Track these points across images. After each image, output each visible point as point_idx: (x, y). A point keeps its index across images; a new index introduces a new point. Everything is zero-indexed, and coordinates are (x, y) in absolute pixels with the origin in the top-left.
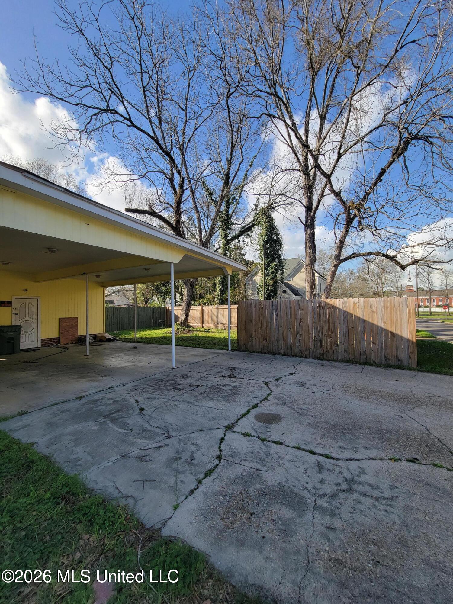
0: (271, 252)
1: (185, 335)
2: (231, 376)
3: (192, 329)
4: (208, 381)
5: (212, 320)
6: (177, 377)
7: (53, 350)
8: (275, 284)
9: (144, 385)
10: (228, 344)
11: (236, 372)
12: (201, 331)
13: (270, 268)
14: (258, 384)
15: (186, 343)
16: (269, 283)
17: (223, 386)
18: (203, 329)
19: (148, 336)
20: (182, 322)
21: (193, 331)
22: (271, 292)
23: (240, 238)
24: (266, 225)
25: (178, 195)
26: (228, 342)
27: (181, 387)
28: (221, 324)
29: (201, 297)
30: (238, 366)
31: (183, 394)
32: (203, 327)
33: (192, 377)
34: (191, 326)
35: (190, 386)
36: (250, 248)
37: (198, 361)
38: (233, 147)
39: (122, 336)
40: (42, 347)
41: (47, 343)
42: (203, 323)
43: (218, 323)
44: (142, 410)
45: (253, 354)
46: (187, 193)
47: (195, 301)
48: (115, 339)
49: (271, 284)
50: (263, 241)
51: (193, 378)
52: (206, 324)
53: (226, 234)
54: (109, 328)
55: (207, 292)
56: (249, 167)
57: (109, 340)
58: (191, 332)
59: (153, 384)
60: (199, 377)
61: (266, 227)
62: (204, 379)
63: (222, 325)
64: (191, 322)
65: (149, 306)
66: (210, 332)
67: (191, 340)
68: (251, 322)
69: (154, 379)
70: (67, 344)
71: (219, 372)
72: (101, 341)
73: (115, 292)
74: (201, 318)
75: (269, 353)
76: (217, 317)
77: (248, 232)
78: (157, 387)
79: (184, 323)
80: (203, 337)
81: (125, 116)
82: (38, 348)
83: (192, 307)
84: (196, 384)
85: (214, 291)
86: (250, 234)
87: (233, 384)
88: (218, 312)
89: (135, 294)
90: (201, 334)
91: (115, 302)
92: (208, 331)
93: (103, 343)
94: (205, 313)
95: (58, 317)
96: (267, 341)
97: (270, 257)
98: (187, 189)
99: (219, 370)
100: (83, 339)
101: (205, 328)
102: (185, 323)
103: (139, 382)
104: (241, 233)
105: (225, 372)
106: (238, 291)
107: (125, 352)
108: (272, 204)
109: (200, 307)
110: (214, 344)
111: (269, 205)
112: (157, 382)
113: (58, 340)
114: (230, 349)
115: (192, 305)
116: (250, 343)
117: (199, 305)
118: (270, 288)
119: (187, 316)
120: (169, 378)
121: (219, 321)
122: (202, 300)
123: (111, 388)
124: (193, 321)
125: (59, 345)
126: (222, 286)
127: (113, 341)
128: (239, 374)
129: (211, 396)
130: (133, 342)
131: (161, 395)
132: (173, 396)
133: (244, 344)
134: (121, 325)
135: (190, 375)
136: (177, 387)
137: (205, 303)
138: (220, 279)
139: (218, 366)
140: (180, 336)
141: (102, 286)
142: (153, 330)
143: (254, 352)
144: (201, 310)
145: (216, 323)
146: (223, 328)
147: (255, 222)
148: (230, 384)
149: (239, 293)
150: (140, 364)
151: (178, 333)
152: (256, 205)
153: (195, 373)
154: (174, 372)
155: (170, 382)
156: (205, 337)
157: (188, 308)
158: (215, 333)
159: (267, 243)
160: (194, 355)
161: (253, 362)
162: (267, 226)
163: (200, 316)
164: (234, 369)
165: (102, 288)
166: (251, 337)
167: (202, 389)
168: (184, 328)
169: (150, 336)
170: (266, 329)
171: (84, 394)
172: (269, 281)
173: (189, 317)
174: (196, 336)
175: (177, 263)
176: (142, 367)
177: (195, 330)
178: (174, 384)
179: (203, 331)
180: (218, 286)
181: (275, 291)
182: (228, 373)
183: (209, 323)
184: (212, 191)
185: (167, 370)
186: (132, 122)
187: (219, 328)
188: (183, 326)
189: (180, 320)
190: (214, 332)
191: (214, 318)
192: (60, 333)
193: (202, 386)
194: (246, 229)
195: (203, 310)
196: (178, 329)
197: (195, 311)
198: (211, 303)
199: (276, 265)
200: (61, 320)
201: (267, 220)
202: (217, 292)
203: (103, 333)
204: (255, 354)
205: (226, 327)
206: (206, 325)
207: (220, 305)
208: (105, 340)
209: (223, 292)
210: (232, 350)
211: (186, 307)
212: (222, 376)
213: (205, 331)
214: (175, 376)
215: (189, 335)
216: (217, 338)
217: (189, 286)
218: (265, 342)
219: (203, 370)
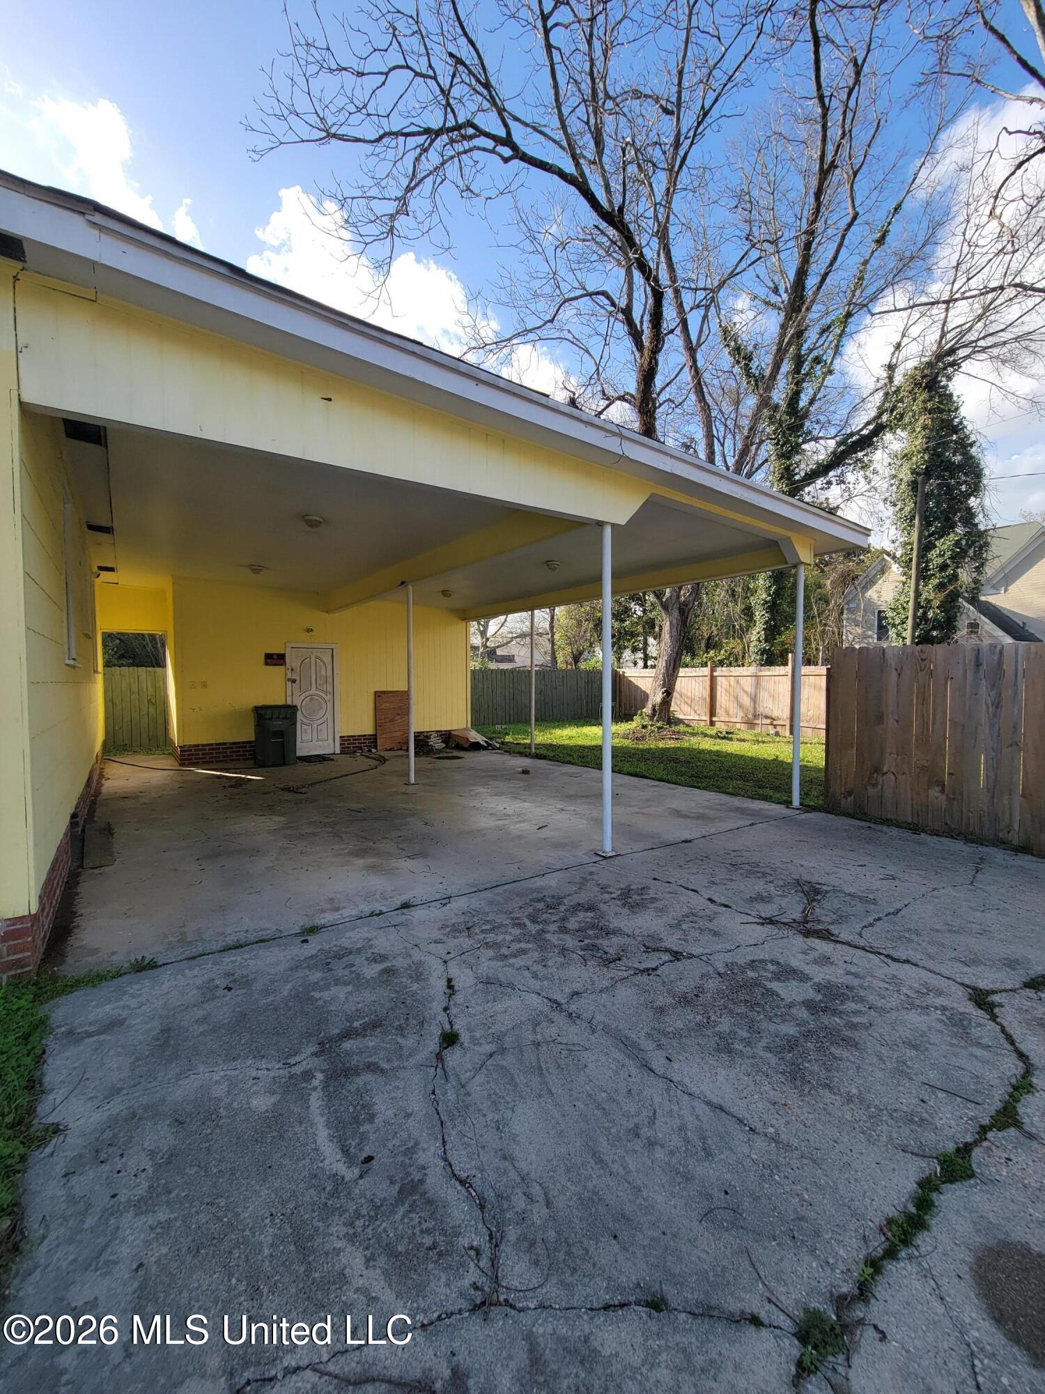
0: (938, 504)
1: (661, 745)
2: (808, 929)
3: (682, 728)
4: (716, 934)
5: (741, 706)
6: (607, 896)
7: (360, 762)
8: (950, 604)
9: (499, 912)
10: (790, 788)
11: (827, 905)
12: (706, 735)
13: (933, 554)
14: (940, 993)
15: (660, 771)
16: (928, 601)
17: (777, 977)
18: (713, 732)
19: (566, 742)
20: (654, 710)
21: (684, 734)
22: (934, 628)
23: (832, 473)
24: (924, 419)
25: (646, 352)
26: (790, 777)
27: (611, 945)
28: (767, 717)
29: (711, 644)
30: (832, 880)
31: (615, 982)
32: (712, 723)
33: (659, 905)
34: (680, 721)
35: (648, 949)
36: (862, 504)
37: (687, 836)
38: (825, 172)
39: (508, 739)
40: (342, 753)
41: (352, 745)
42: (712, 713)
43: (756, 716)
44: (450, 1039)
45: (885, 828)
46: (674, 344)
47: (694, 656)
48: (489, 745)
49: (936, 603)
50: (913, 472)
51: (662, 910)
52: (721, 715)
53: (787, 469)
54: (480, 716)
55: (727, 633)
56: (874, 245)
57: (476, 747)
58: (678, 736)
59: (523, 915)
60: (686, 911)
61: (924, 428)
62: (701, 923)
63: (768, 721)
64: (679, 709)
65: (583, 667)
66: (731, 739)
67: (676, 761)
68: (880, 719)
69: (537, 890)
70: (390, 750)
71: (760, 898)
72: (459, 747)
73: (515, 638)
74: (708, 699)
75: (951, 834)
76: (754, 699)
77: (860, 454)
78: (533, 928)
79: (661, 711)
80: (710, 752)
81: (493, 132)
82: (332, 757)
83: (682, 672)
84: (667, 944)
85: (745, 630)
86: (866, 459)
87: (820, 974)
88: (757, 685)
89: (552, 642)
90: (707, 744)
91: (517, 659)
92: (727, 736)
93: (461, 754)
94: (719, 688)
95: (373, 690)
96: (943, 791)
97: (936, 519)
98: (672, 331)
99: (759, 886)
100: (422, 740)
101: (720, 726)
102: (664, 712)
103: (488, 894)
104: (837, 460)
105: (783, 902)
106: (820, 628)
107: (497, 783)
108: (952, 351)
109: (706, 671)
110: (743, 777)
111: (940, 356)
112: (541, 905)
113: (372, 740)
114: (796, 802)
115: (687, 666)
116: (871, 791)
117: (704, 665)
118: (930, 614)
119: (669, 693)
120: (582, 898)
121: (761, 710)
122: (712, 653)
123: (406, 906)
124: (686, 708)
125: (373, 750)
126: (772, 615)
127: (485, 748)
128: (841, 919)
129: (725, 1024)
130: (526, 756)
131: (535, 976)
132: (578, 986)
133: (850, 793)
134: (512, 711)
135: (652, 893)
136: (599, 942)
137: (721, 663)
138: (764, 596)
139: (754, 870)
140: (646, 746)
141: (464, 619)
142: (583, 726)
143: (887, 822)
144: (708, 679)
145: (750, 716)
146: (772, 731)
147: (885, 418)
148: (807, 969)
149: (823, 631)
150: (515, 828)
151: (643, 738)
152: (891, 368)
153: (673, 888)
154: (605, 875)
155: (582, 915)
156: (718, 753)
157: (671, 672)
158: (746, 745)
159: (927, 474)
160: (678, 814)
161: (891, 869)
162: (929, 422)
163: (707, 693)
164: (817, 892)
165: (464, 623)
166: (877, 770)
167: (688, 976)
168: (659, 724)
169: (572, 742)
170: (941, 749)
171: (328, 918)
172: (928, 592)
173: (675, 694)
174: (690, 750)
175: (623, 523)
176: (519, 837)
177: (690, 730)
178: (593, 926)
179: (711, 737)
180: (760, 616)
181: (948, 625)
182: (793, 908)
183: (730, 712)
184: (750, 348)
185: (586, 859)
186: (514, 147)
187: (758, 730)
188: (658, 721)
189: (649, 705)
190: (744, 741)
191: (746, 701)
192: (377, 725)
193: (691, 956)
194: (853, 443)
195: (713, 680)
196: (644, 727)
197: (691, 682)
198: (737, 660)
199: (957, 544)
200: (378, 695)
201: (929, 405)
202: (756, 633)
203: (466, 729)
204: (894, 832)
205: (779, 729)
206: (722, 719)
207: (762, 665)
208: (466, 746)
209: (772, 632)
210: (806, 807)
211: (667, 670)
212: (770, 921)
213: (717, 736)
214: (604, 889)
215: (671, 744)
216: (752, 759)
217: (676, 613)
218: (935, 792)
219: (698, 881)
